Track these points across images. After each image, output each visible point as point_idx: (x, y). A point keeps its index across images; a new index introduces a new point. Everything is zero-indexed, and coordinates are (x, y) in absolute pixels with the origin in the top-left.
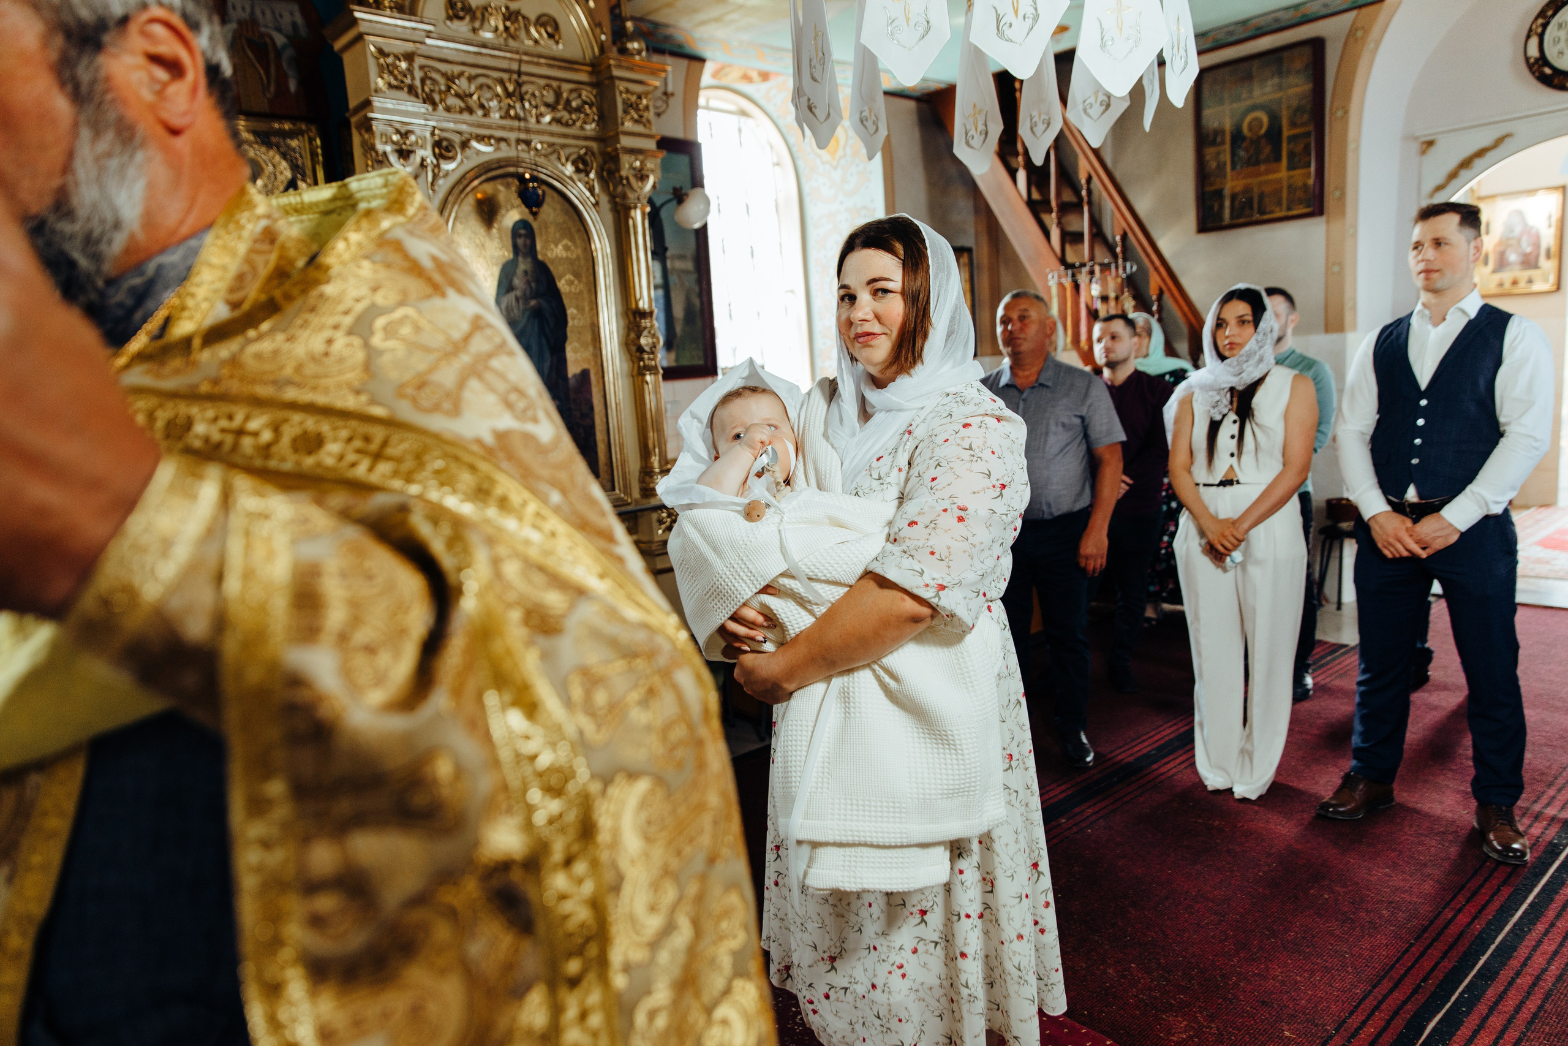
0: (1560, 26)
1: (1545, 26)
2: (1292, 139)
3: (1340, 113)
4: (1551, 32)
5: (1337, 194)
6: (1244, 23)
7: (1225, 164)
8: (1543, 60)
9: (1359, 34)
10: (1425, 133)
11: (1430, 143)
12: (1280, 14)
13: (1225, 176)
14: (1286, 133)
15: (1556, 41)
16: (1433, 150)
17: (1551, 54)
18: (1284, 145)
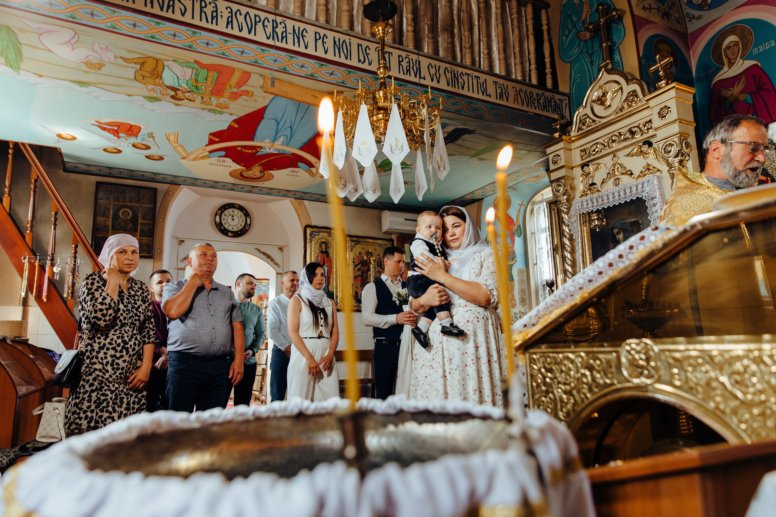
0: (225, 215)
1: (222, 213)
2: (141, 223)
3: (161, 220)
4: (223, 216)
5: (159, 251)
6: (131, 171)
7: (108, 226)
8: (221, 223)
9: (170, 193)
10: (181, 236)
11: (183, 241)
12: (145, 174)
13: (108, 232)
14: (140, 221)
15: (224, 219)
16: (182, 244)
17: (223, 222)
18: (139, 226)
